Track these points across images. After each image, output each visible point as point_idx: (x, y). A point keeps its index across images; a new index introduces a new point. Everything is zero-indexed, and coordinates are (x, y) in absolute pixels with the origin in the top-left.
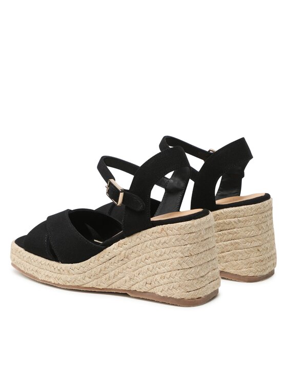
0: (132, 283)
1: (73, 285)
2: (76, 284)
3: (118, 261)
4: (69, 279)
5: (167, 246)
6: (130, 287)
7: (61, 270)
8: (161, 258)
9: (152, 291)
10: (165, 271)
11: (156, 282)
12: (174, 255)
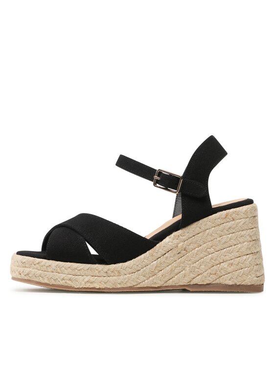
0: (193, 276)
1: (125, 286)
2: (129, 285)
3: (174, 255)
4: (119, 281)
5: (234, 231)
6: (190, 281)
7: (109, 272)
8: (226, 245)
9: (217, 281)
10: (233, 257)
11: (222, 271)
12: (241, 240)
